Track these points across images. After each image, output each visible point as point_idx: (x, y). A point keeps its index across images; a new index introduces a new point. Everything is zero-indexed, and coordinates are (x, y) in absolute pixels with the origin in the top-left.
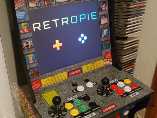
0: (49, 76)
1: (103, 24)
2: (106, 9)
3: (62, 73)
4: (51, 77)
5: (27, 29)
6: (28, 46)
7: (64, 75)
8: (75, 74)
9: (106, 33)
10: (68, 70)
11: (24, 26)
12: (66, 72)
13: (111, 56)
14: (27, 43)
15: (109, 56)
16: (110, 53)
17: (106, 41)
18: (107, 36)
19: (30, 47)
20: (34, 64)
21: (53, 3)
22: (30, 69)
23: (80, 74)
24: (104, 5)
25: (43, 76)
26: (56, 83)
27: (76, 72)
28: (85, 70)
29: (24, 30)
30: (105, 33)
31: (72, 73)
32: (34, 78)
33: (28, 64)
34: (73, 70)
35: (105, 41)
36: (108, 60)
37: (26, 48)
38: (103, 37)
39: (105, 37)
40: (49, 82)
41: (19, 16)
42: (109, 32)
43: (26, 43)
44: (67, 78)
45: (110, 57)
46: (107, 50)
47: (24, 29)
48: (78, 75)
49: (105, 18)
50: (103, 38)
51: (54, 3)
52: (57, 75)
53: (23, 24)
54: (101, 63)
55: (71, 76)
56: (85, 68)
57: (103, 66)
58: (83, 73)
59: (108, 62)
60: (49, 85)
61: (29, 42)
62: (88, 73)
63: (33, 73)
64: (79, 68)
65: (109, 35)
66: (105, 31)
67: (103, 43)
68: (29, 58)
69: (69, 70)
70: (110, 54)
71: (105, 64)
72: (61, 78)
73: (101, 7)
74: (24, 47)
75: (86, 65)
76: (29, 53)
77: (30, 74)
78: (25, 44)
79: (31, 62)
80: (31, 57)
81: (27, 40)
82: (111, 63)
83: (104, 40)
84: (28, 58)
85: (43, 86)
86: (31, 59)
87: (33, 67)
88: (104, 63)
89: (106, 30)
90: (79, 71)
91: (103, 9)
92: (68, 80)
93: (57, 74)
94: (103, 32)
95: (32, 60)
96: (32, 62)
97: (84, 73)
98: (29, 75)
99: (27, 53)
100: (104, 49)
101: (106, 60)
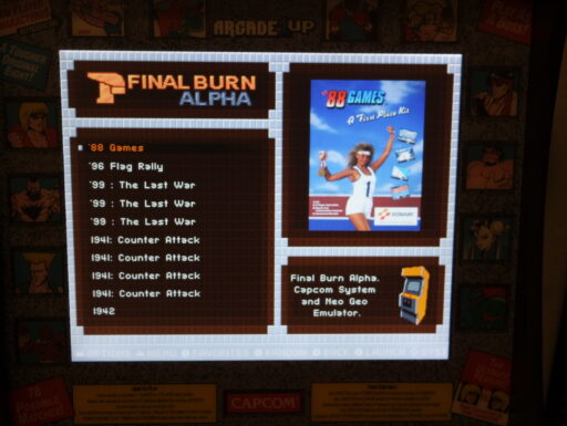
0: (118, 377)
1: (481, 191)
2: (513, 112)
4: (128, 389)
5: (43, 133)
6: (33, 212)
7: (200, 400)
8: (260, 412)
9: (495, 245)
10: (223, 379)
11: (34, 116)
12: (214, 387)
13: (508, 375)
14: (35, 196)
15: (494, 373)
16: (501, 359)
19: (42, 217)
20: (51, 302)
21: (194, 34)
22: (30, 320)
23: (294, 419)
24: (500, 91)
25: (87, 373)
27: (268, 403)
28: (326, 405)
29: (30, 134)
30: (485, 244)
31: (247, 402)
32: (41, 365)
33: (22, 295)
34: (258, 386)
35: (478, 286)
36: (487, 393)
37: (25, 218)
39: (482, 262)
41: (15, 68)
42: (516, 242)
43: (28, 194)
45: (499, 384)
46: (484, 335)
47: (30, 128)
48: (280, 420)
49: (501, 159)
51: (202, 34)
52: (162, 389)
53: (27, 108)
54: (434, 399)
55: (241, 414)
56: (330, 399)
57: (448, 418)
58: (314, 420)
59: (483, 405)
60: (113, 422)
61: (44, 191)
63: (38, 341)
64: (290, 387)
65: (515, 257)
66: (484, 230)
67: (465, 292)
68: (33, 267)
69: (232, 383)
70: (500, 365)
71: (457, 408)
72: (179, 406)
73: (481, 96)
74: (17, 212)
76: (36, 244)
77: (23, 341)
78: (21, 201)
79: (38, 287)
80: (42, 267)
81: (37, 184)
82: (504, 420)
84: (29, 264)
85: (78, 419)
86: (41, 276)
87: (45, 315)
88: (457, 403)
89: (498, 226)
90: (290, 402)
91: (494, 110)
93: (160, 383)
94: (472, 233)
95: (47, 278)
96: (44, 290)
97: (316, 425)
98: (21, 344)
99: (23, 243)
101: (470, 393)
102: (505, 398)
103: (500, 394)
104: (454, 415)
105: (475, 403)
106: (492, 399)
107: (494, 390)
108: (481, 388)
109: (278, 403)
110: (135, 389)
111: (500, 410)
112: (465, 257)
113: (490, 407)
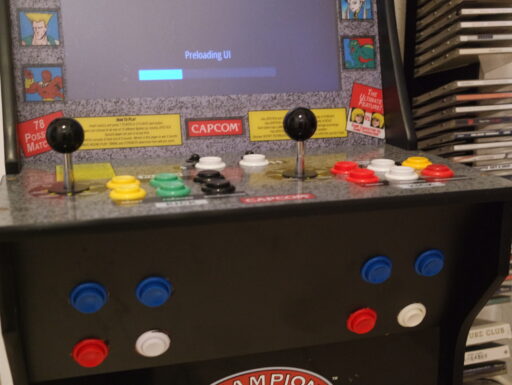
0: (104, 111)
3: (159, 114)
4: (112, 120)
7: (168, 127)
8: (213, 135)
9: (362, 8)
10: (184, 110)
12: (178, 116)
13: (381, 101)
15: (372, 100)
16: (375, 90)
17: (361, 37)
18: (362, 20)
20: (50, 52)
22: (34, 66)
23: (238, 140)
25: (80, 108)
26: (131, 148)
27: (219, 128)
28: (260, 128)
30: (355, 7)
31: (203, 127)
32: (44, 103)
33: (26, 46)
34: (210, 115)
35: (354, 37)
36: (369, 115)
38: (346, 19)
39: (355, 20)
40: (101, 135)
42: (375, 6)
44: (178, 141)
45: (376, 107)
46: (362, 73)
48: (228, 141)
50: (346, 24)
52: (139, 119)
54: (334, 121)
55: (199, 137)
56: (262, 124)
57: (345, 135)
58: (252, 139)
59: (367, 124)
60: (102, 147)
62: (276, 147)
63: (41, 83)
64: (233, 115)
65: (375, 16)
67: (347, 41)
68: (35, 25)
69: (191, 113)
70: (375, 94)
71: (350, 127)
72: (153, 133)
75: (264, 109)
76: (37, 6)
77: (28, 83)
79: (39, 40)
80: (42, 24)
82: (382, 134)
83: (348, 32)
84: (32, 22)
86: (41, 32)
87: (46, 62)
88: (350, 124)
90: (234, 126)
92: (182, 150)
93: (138, 115)
95: (46, 34)
96: (44, 42)
97: (254, 143)
98: (27, 86)
99: (26, 5)
100: (347, 65)
101: (358, 115)
102: (381, 118)
103: (377, 115)
104: (349, 132)
105: (362, 123)
106: (372, 119)
107: (373, 112)
108: (365, 111)
109: (225, 128)
110: (118, 120)
111: (378, 127)
112: (344, 17)
113: (372, 125)
